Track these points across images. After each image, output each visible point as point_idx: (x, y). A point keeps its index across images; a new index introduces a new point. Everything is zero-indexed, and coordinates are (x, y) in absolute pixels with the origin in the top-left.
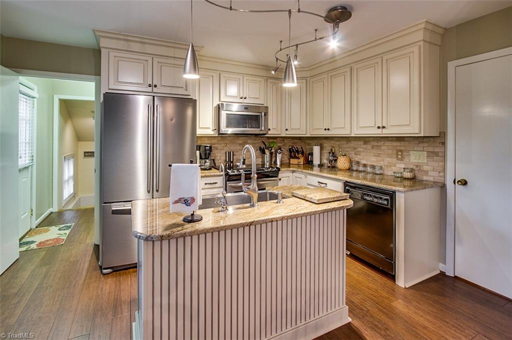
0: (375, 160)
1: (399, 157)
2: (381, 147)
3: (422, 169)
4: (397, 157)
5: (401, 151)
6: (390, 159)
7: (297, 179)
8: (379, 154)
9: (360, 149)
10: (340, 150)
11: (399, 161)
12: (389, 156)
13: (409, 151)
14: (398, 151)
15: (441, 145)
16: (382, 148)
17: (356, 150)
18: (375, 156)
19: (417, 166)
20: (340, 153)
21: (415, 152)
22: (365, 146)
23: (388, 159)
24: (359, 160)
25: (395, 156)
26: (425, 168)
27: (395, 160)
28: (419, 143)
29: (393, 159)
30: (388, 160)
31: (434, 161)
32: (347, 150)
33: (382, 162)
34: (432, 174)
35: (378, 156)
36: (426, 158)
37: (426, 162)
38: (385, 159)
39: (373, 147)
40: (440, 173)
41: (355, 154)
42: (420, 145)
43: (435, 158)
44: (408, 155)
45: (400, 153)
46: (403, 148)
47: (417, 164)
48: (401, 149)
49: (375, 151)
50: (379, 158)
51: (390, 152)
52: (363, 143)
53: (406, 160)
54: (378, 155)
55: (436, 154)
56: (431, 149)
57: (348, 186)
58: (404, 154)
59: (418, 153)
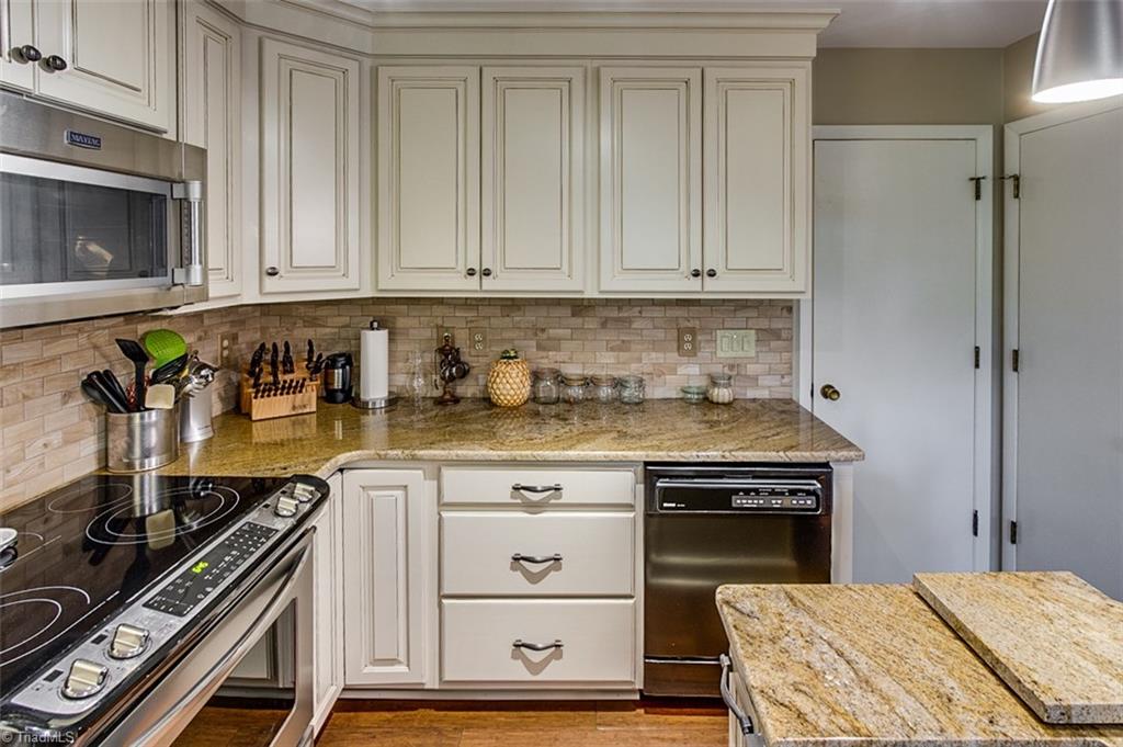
0: (612, 361)
1: (688, 346)
2: (631, 322)
3: (743, 373)
4: (679, 348)
5: (692, 331)
6: (661, 355)
7: (373, 493)
8: (623, 341)
9: (560, 331)
10: (478, 337)
11: (685, 359)
12: (655, 345)
13: (711, 331)
14: (681, 332)
15: (785, 313)
16: (634, 326)
17: (545, 336)
18: (612, 349)
19: (732, 367)
20: (479, 347)
21: (727, 333)
22: (578, 321)
23: (654, 355)
24: (556, 366)
25: (675, 345)
26: (751, 369)
27: (673, 356)
28: (735, 310)
29: (668, 354)
30: (651, 359)
31: (770, 351)
32: (507, 335)
33: (634, 366)
34: (767, 383)
35: (620, 349)
36: (753, 344)
37: (754, 355)
38: (644, 354)
39: (604, 325)
40: (783, 377)
41: (540, 347)
42: (739, 314)
43: (773, 344)
44: (708, 341)
45: (688, 337)
46: (696, 324)
47: (731, 362)
48: (690, 325)
49: (611, 335)
50: (624, 356)
51: (660, 334)
52: (569, 312)
53: (704, 353)
54: (624, 347)
55: (775, 334)
56: (764, 323)
57: (661, 476)
58: (699, 338)
59: (735, 335)
